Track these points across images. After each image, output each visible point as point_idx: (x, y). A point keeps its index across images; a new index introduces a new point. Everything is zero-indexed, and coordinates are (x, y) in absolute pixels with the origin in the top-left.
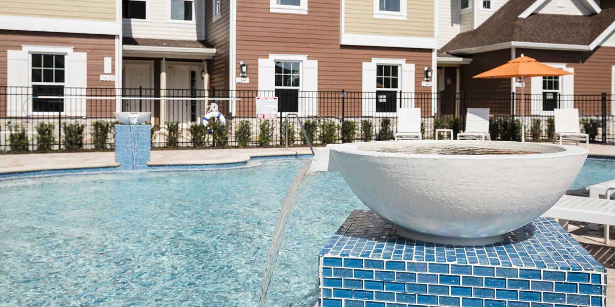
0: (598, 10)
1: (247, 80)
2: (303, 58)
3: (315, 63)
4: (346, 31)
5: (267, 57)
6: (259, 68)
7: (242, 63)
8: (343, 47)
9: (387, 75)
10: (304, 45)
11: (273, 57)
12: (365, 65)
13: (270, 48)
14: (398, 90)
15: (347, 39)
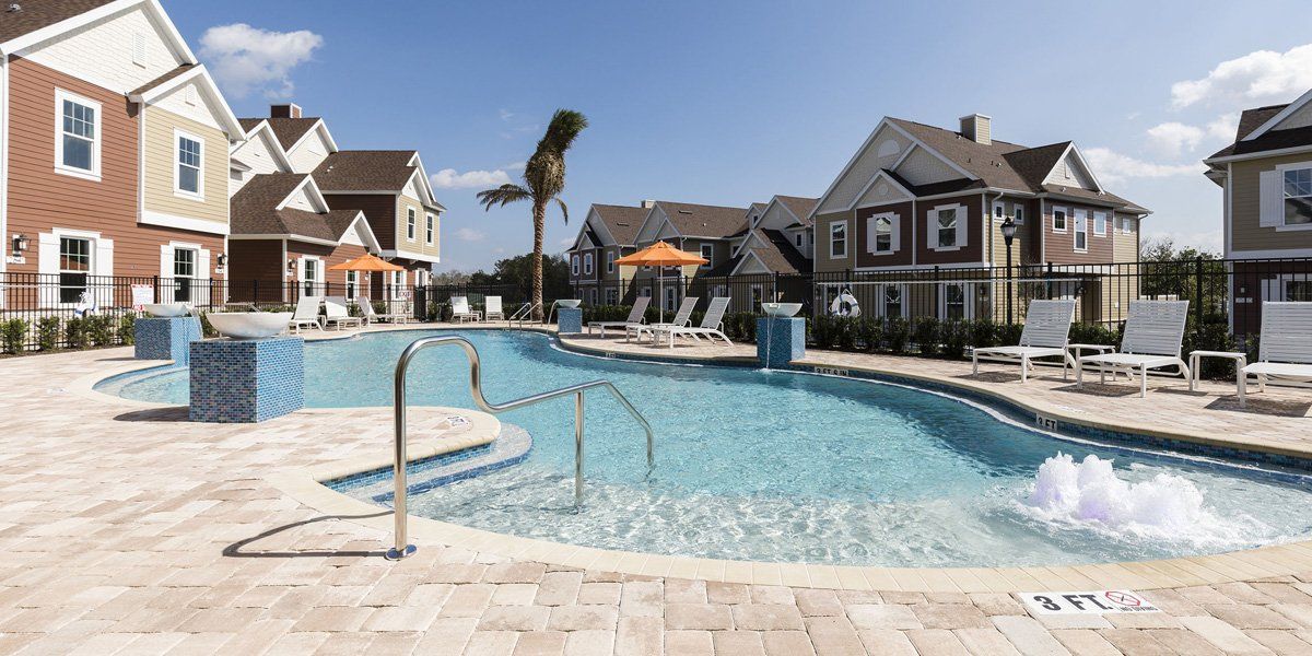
0: (328, 210)
1: (23, 260)
2: (96, 235)
3: (109, 243)
4: (147, 208)
5: (50, 230)
6: (41, 246)
7: (16, 236)
8: (141, 225)
9: (183, 261)
10: (96, 220)
11: (59, 233)
12: (164, 248)
13: (54, 220)
14: (194, 277)
15: (147, 217)
